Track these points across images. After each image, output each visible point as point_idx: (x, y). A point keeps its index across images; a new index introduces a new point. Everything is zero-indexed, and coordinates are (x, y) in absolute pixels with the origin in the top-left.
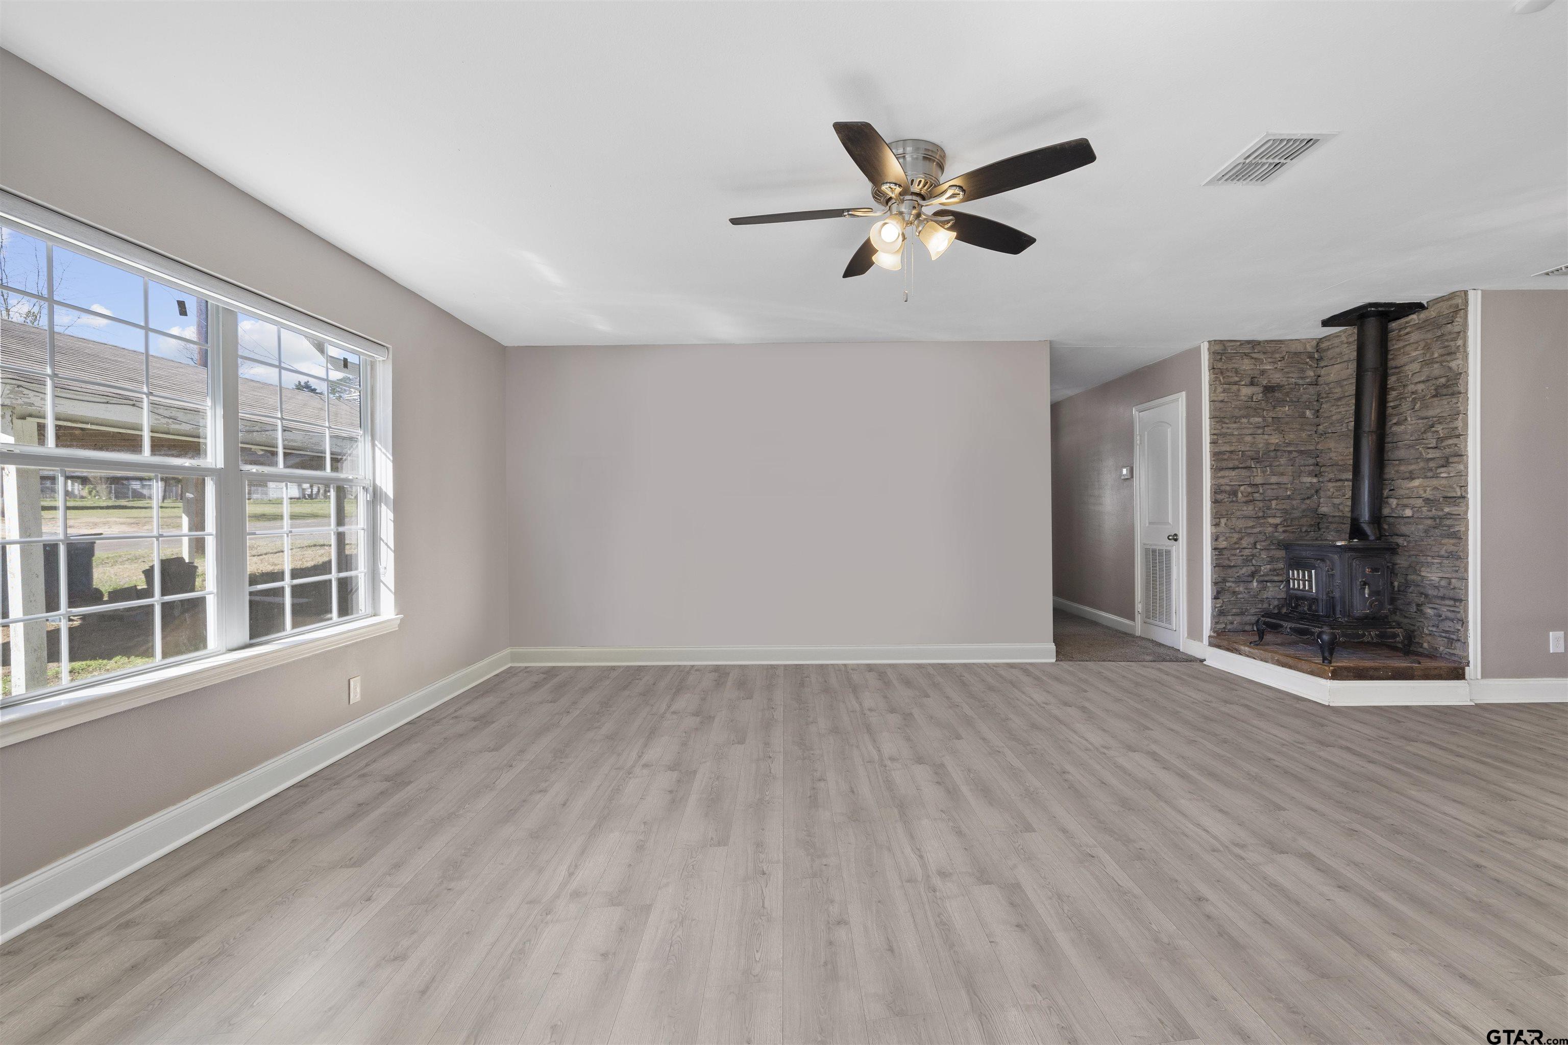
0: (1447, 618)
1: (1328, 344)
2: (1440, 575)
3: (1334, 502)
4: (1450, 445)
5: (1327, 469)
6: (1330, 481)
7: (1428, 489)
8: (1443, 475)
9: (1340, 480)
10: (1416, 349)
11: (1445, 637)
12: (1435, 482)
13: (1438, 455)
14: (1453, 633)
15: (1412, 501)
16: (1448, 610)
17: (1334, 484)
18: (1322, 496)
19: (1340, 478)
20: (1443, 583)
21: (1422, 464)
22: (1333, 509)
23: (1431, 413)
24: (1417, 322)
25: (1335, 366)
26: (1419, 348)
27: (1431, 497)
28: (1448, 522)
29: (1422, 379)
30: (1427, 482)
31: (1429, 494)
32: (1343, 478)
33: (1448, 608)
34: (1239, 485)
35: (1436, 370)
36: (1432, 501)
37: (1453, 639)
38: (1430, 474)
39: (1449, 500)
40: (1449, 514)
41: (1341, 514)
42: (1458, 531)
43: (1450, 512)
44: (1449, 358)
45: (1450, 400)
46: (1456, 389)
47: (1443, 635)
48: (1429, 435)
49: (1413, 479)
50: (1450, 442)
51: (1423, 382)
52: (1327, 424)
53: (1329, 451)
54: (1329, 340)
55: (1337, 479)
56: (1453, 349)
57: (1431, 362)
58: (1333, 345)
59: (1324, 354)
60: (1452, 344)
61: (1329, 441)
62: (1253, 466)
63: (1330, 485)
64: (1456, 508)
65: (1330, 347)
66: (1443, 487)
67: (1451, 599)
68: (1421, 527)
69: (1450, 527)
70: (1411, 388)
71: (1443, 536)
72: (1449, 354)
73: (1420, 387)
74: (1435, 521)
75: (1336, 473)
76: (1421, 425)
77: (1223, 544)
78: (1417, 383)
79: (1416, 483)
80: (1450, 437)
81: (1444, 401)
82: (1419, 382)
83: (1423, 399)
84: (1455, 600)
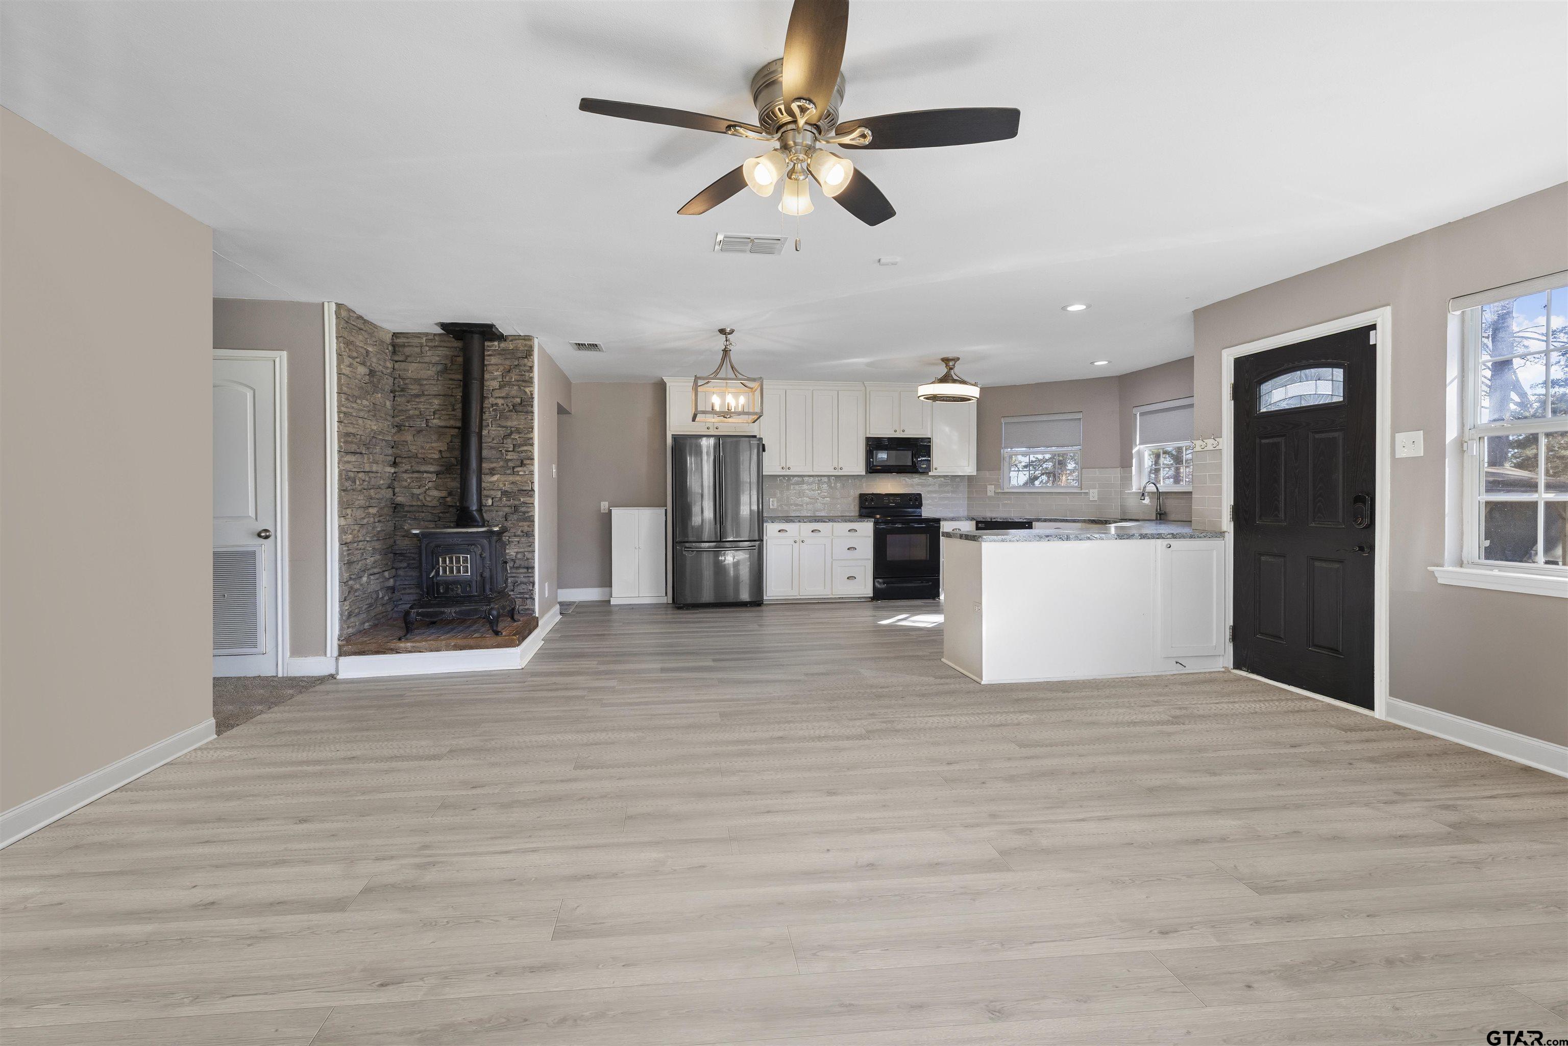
0: (522, 583)
1: (405, 341)
2: (516, 550)
3: (414, 492)
4: (526, 450)
5: (404, 461)
6: (406, 472)
7: (507, 483)
8: (520, 473)
9: (418, 472)
10: (497, 370)
11: (520, 598)
12: (511, 478)
13: (515, 457)
14: (526, 593)
15: (492, 493)
16: (524, 577)
17: (411, 475)
18: (396, 486)
19: (417, 469)
20: (519, 556)
21: (501, 463)
22: (411, 499)
23: (509, 424)
24: (497, 348)
25: (413, 364)
26: (499, 371)
27: (509, 490)
28: (523, 509)
29: (503, 395)
30: (504, 478)
31: (507, 487)
32: (421, 470)
33: (524, 575)
34: (357, 472)
35: (514, 391)
36: (510, 493)
37: (527, 598)
38: (509, 472)
39: (522, 492)
40: (524, 503)
41: (419, 503)
42: (531, 516)
43: (525, 502)
44: (524, 384)
45: (526, 416)
46: (529, 408)
47: (519, 596)
48: (509, 441)
49: (494, 475)
50: (525, 448)
51: (503, 398)
52: (403, 417)
53: (405, 443)
54: (408, 338)
55: (414, 470)
56: (527, 378)
57: (509, 384)
58: (410, 344)
59: (400, 349)
60: (527, 374)
61: (406, 434)
62: (364, 452)
63: (405, 476)
64: (528, 498)
65: (406, 344)
66: (520, 482)
67: (524, 568)
68: (501, 513)
69: (524, 513)
70: (492, 400)
71: (519, 520)
72: (524, 381)
73: (500, 401)
74: (512, 508)
75: (413, 464)
76: (502, 432)
77: (349, 538)
78: (497, 397)
79: (495, 478)
80: (526, 445)
81: (522, 416)
82: (499, 397)
83: (502, 412)
84: (528, 568)
